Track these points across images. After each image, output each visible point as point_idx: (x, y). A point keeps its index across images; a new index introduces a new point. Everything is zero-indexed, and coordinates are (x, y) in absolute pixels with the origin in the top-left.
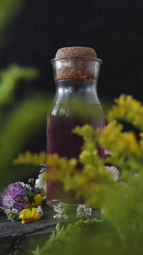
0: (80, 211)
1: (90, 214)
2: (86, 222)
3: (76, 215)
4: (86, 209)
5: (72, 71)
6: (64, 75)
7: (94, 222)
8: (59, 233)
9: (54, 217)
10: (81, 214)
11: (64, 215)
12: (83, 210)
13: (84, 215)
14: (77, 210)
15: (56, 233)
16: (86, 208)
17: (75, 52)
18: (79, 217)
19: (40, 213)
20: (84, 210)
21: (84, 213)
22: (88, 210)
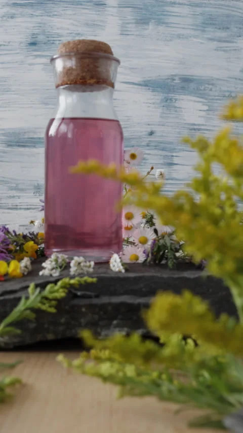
0: (75, 266)
1: (91, 270)
2: (72, 281)
3: (70, 272)
4: (85, 264)
5: (75, 73)
6: (65, 79)
7: (85, 282)
8: (32, 298)
9: (41, 273)
10: (77, 270)
11: (54, 271)
12: (79, 263)
13: (81, 271)
14: (72, 265)
15: (27, 298)
16: (86, 262)
17: (79, 46)
18: (74, 275)
19: (26, 267)
20: (82, 264)
21: (82, 269)
22: (88, 264)
